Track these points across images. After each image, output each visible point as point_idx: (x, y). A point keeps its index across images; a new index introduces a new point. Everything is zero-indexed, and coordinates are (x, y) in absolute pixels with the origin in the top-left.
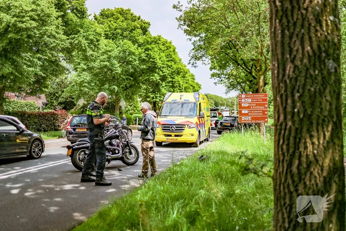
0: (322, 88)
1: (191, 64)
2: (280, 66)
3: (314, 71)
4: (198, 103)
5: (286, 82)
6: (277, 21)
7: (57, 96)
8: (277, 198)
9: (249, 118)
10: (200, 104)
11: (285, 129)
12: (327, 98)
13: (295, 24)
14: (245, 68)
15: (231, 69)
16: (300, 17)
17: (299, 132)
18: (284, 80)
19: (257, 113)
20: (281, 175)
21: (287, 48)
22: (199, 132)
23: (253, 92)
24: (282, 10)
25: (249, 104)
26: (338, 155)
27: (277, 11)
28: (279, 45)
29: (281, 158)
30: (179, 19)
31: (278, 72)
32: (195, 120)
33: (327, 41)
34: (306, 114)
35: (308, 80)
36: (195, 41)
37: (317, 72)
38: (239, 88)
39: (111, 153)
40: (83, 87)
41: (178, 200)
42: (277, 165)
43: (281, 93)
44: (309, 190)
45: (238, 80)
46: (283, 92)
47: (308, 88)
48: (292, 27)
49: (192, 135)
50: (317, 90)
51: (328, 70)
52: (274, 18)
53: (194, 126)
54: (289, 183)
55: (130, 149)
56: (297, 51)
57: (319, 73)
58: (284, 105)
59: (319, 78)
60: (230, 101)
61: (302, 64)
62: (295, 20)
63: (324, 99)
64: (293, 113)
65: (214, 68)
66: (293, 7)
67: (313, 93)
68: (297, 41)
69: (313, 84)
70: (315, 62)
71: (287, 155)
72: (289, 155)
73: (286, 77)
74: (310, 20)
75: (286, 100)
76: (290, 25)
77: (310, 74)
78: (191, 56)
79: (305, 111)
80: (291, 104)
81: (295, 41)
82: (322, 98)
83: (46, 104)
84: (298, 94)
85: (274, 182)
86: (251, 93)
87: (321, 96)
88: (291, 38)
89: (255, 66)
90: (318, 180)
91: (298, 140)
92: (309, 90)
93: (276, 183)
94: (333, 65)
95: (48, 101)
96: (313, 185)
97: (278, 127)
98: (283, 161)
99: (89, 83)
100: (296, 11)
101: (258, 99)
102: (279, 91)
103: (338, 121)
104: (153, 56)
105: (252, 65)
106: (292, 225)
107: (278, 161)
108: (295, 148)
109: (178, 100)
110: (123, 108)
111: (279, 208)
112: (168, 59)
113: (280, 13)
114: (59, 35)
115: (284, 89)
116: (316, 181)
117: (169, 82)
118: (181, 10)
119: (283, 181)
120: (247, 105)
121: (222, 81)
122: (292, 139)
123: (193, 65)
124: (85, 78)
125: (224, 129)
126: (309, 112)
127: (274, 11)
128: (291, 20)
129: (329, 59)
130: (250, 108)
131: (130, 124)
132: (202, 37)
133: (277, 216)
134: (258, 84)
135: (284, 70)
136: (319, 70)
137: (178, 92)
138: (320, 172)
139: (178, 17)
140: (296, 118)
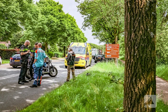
0: (147, 45)
1: (83, 28)
2: (129, 34)
3: (144, 37)
4: (86, 48)
5: (131, 41)
6: (128, 13)
7: (16, 42)
8: (126, 94)
9: (110, 55)
10: (87, 48)
11: (130, 63)
12: (149, 49)
13: (136, 15)
14: (109, 31)
15: (102, 32)
16: (139, 12)
17: (136, 64)
18: (130, 40)
19: (114, 53)
20: (128, 83)
21: (132, 26)
22: (86, 61)
23: (112, 43)
24: (131, 8)
25: (111, 49)
26: (153, 75)
27: (128, 9)
28: (129, 24)
29: (128, 76)
30: (78, 7)
31: (128, 36)
32: (84, 56)
33: (150, 23)
34: (140, 56)
35: (141, 41)
36: (85, 18)
37: (145, 37)
38: (106, 41)
39: (44, 71)
40: (30, 38)
41: (77, 94)
42: (126, 79)
43: (129, 46)
44: (140, 91)
45: (105, 37)
46: (130, 46)
47: (141, 44)
48: (135, 17)
49: (83, 63)
50: (145, 45)
51: (151, 37)
52: (127, 11)
53: (84, 59)
54: (131, 87)
55: (53, 69)
56: (137, 27)
57: (146, 38)
58: (130, 52)
59: (146, 40)
60: (101, 47)
61: (139, 33)
62: (136, 13)
63: (148, 50)
64: (134, 56)
65: (94, 31)
66: (136, 7)
67: (143, 47)
68: (137, 23)
69: (143, 43)
70: (145, 33)
71: (131, 74)
72: (131, 75)
73: (131, 39)
74: (143, 13)
75: (131, 49)
76: (134, 15)
77: (142, 38)
78: (83, 24)
79: (140, 55)
80: (133, 52)
81: (136, 23)
82: (147, 49)
83: (10, 46)
84: (137, 47)
85: (124, 87)
86: (111, 44)
87: (147, 48)
88: (134, 21)
89: (114, 31)
90: (144, 86)
91: (136, 68)
92: (142, 45)
93: (125, 87)
94: (153, 34)
95: (11, 44)
96: (142, 88)
97: (127, 62)
98: (129, 77)
99: (32, 36)
100: (137, 9)
101: (115, 47)
102: (128, 45)
103: (154, 60)
104: (64, 24)
105: (112, 30)
106: (132, 106)
107: (126, 77)
108: (134, 71)
109: (77, 46)
110: (49, 49)
111: (126, 99)
112: (71, 26)
113: (130, 10)
114: (18, 11)
115: (130, 44)
116: (143, 86)
117: (72, 37)
118: (79, 3)
119: (128, 86)
120: (109, 49)
121: (97, 37)
122: (133, 67)
123: (84, 29)
124: (31, 33)
125: (98, 61)
126: (141, 55)
127: (127, 8)
128: (135, 13)
129: (151, 32)
130: (111, 51)
131: (52, 57)
132: (88, 16)
133: (125, 102)
134: (115, 39)
135: (131, 36)
136: (146, 37)
137: (76, 42)
138: (145, 82)
139: (78, 6)
140: (135, 58)
